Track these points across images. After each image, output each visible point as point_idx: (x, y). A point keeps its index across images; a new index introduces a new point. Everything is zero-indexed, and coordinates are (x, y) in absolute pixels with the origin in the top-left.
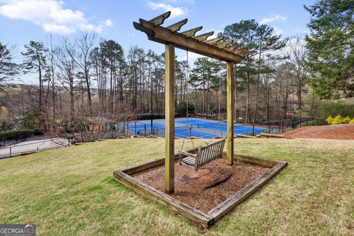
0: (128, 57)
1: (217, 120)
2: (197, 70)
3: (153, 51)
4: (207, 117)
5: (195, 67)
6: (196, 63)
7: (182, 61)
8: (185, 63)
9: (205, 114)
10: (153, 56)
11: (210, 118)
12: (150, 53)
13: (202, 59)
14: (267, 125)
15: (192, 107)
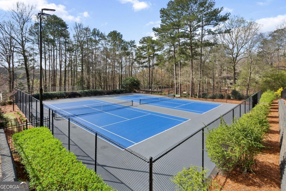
0: (74, 37)
1: (161, 95)
2: (142, 48)
3: (97, 29)
4: (152, 92)
5: (141, 45)
6: (141, 42)
7: (129, 41)
8: (132, 43)
9: (150, 90)
10: (98, 34)
11: (155, 93)
12: (95, 32)
13: (147, 38)
14: (211, 98)
15: (137, 82)
